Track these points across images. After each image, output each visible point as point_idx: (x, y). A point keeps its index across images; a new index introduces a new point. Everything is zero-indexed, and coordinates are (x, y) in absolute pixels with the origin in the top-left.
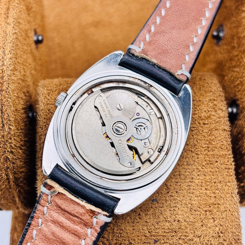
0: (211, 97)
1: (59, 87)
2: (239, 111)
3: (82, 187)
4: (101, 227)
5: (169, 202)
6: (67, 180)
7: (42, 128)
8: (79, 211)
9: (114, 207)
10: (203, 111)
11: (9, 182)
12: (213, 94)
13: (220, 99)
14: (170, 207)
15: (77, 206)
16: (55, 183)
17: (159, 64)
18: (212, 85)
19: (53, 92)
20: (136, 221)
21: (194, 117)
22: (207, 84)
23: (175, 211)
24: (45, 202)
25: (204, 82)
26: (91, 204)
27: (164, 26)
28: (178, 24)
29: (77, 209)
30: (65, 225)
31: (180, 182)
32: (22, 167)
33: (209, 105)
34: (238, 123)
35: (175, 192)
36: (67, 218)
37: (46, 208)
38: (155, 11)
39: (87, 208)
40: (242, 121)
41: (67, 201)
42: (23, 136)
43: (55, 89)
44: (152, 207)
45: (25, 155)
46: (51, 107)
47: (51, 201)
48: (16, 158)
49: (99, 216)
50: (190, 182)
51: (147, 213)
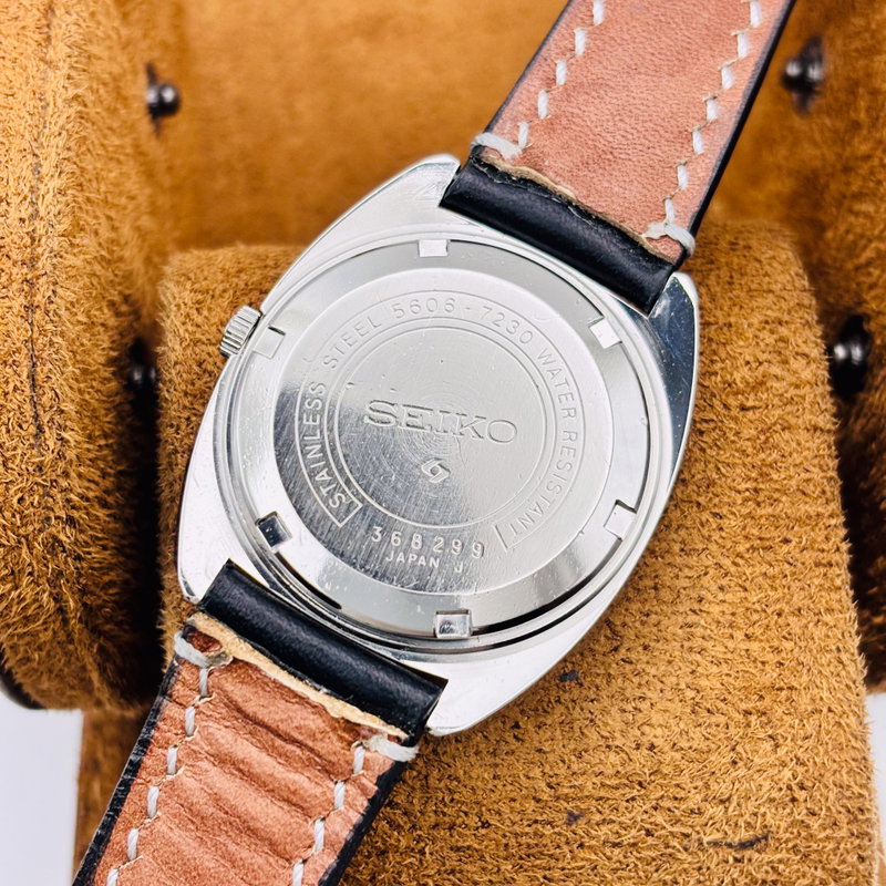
0: (769, 313)
1: (235, 280)
3: (315, 641)
4: (379, 778)
5: (620, 680)
6: (264, 616)
7: (178, 428)
8: (306, 723)
9: (426, 710)
10: (741, 361)
11: (65, 621)
12: (775, 300)
13: (801, 318)
14: (622, 700)
15: (297, 706)
16: (221, 625)
17: (584, 201)
18: (775, 269)
19: (213, 297)
20: (505, 748)
21: (706, 384)
22: (758, 266)
23: (640, 711)
24: (189, 692)
25: (745, 256)
26: (347, 702)
27: (600, 63)
28: (653, 54)
29: (299, 718)
30: (257, 770)
31: (656, 613)
32: (111, 567)
33: (763, 340)
35: (640, 649)
36: (264, 747)
37: (190, 712)
38: (570, 9)
39: (332, 714)
41: (263, 688)
43: (221, 287)
44: (558, 701)
45: (117, 526)
46: (209, 354)
47: (208, 687)
48: (86, 538)
49: (373, 742)
50: (694, 612)
51: (542, 719)
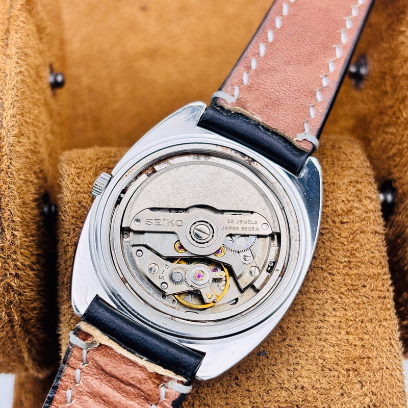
0: (352, 178)
1: (96, 163)
2: (396, 200)
3: (140, 334)
4: (173, 402)
5: (286, 355)
6: (115, 322)
7: (69, 234)
8: (136, 375)
9: (196, 367)
10: (340, 200)
11: (13, 327)
12: (354, 172)
13: (367, 180)
14: (288, 365)
15: (131, 367)
16: (93, 328)
17: (266, 123)
18: (354, 158)
19: (85, 171)
20: (231, 390)
22: (345, 156)
23: (297, 370)
24: (77, 362)
25: (339, 152)
26: (157, 364)
27: (272, 59)
29: (132, 373)
30: (112, 400)
31: (303, 322)
32: (35, 300)
33: (350, 190)
34: (395, 219)
35: (296, 339)
36: (115, 388)
37: (78, 372)
38: (257, 35)
39: (150, 370)
40: (402, 217)
41: (114, 358)
42: (34, 246)
43: (89, 166)
44: (257, 366)
45: (38, 280)
46: (84, 198)
47: (87, 358)
48: (24, 285)
49: (170, 384)
50: (321, 321)
51: (249, 375)
